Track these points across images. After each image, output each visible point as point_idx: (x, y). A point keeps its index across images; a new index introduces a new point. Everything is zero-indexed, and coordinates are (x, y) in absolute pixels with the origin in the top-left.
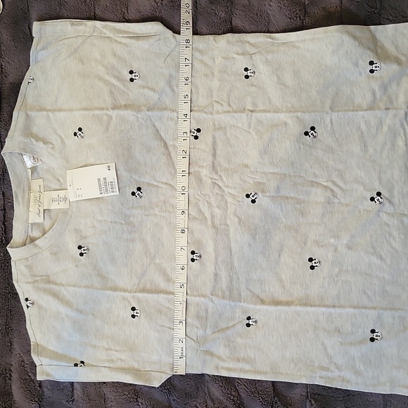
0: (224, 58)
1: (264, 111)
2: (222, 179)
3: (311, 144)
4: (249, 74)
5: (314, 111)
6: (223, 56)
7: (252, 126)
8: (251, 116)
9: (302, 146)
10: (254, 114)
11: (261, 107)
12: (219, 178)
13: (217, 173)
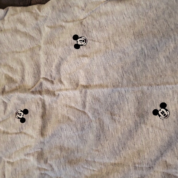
0: (51, 27)
1: (101, 86)
2: (53, 170)
3: (162, 126)
4: (79, 43)
5: (164, 84)
6: (49, 25)
7: (87, 104)
8: (86, 92)
9: (151, 129)
10: (89, 91)
11: (96, 81)
12: (49, 169)
13: (46, 162)
